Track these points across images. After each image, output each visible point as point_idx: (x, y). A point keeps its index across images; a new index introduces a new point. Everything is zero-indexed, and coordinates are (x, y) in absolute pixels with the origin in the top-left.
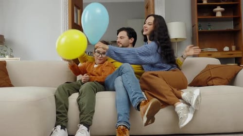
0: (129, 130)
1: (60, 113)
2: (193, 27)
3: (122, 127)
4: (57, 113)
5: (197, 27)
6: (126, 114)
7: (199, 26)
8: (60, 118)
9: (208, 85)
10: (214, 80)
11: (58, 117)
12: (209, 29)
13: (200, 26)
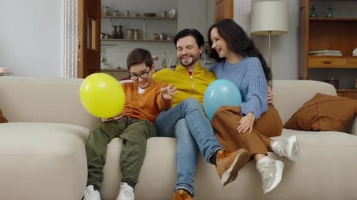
0: (192, 196)
1: (94, 167)
2: (301, 9)
3: (181, 192)
4: (89, 167)
5: (307, 10)
6: (190, 173)
7: (312, 9)
8: (94, 175)
9: (312, 130)
10: (321, 122)
11: (91, 173)
12: (330, 15)
13: (314, 9)
